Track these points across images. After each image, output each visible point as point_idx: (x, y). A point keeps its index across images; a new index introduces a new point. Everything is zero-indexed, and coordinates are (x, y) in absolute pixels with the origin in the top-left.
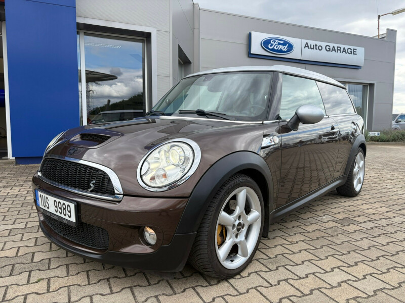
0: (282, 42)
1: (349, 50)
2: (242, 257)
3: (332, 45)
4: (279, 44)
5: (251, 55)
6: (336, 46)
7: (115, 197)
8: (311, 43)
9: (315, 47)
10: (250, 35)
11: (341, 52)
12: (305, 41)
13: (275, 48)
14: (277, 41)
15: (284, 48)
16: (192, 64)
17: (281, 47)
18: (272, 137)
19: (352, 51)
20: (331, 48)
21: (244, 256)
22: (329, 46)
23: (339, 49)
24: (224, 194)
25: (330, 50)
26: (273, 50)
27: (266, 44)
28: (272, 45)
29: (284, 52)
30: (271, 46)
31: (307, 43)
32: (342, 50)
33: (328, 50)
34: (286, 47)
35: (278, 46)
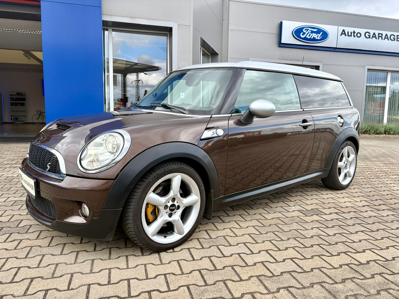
0: (316, 30)
1: (392, 37)
2: (177, 234)
3: (372, 32)
4: (312, 32)
5: (281, 45)
6: (377, 32)
7: (61, 176)
8: (348, 30)
9: (353, 34)
10: (281, 24)
11: (382, 39)
12: (341, 29)
13: (308, 37)
14: (310, 29)
15: (318, 36)
16: (219, 56)
17: (314, 35)
18: (215, 130)
19: (396, 37)
20: (371, 35)
21: (180, 233)
22: (369, 33)
23: (380, 35)
24: (152, 179)
25: (369, 37)
26: (305, 38)
27: (297, 33)
28: (304, 33)
29: (318, 40)
30: (303, 35)
31: (344, 31)
32: (383, 37)
33: (368, 37)
34: (320, 35)
35: (311, 35)
